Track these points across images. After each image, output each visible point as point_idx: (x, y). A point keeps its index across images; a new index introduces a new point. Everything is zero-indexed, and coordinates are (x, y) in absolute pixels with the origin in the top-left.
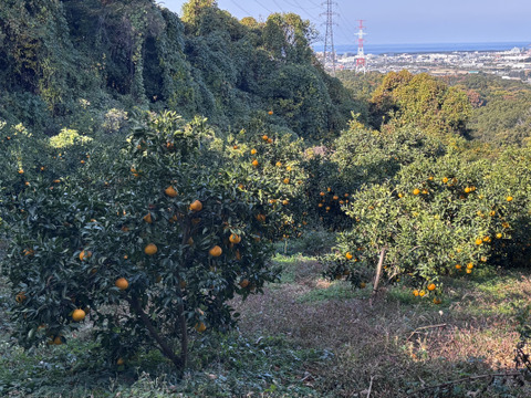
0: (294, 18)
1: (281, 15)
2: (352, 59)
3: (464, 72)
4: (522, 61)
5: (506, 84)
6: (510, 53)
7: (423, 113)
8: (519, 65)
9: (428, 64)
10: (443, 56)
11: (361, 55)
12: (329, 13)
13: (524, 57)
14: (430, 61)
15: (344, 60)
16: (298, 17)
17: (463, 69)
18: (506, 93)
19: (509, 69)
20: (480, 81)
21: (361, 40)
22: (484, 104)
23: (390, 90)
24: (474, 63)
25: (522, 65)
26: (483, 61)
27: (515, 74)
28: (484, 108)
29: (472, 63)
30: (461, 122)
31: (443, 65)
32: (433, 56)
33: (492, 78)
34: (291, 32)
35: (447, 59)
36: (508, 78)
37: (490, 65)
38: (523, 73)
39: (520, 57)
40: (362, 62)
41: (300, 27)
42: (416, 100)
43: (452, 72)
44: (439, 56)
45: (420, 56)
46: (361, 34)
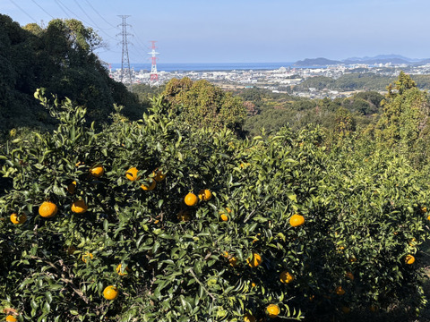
0: (76, 23)
1: (63, 20)
2: (147, 75)
3: (242, 87)
4: (288, 78)
5: (276, 97)
6: (278, 71)
7: (204, 116)
8: (286, 81)
9: (212, 80)
10: (224, 74)
11: (154, 71)
12: (124, 34)
13: (289, 75)
14: (214, 78)
15: (141, 76)
16: (80, 23)
17: (241, 84)
18: (276, 104)
19: (277, 84)
20: (255, 94)
21: (154, 59)
22: (259, 113)
23: (173, 95)
24: (249, 80)
25: (288, 81)
26: (256, 78)
27: (283, 89)
28: (259, 116)
29: (248, 80)
30: (237, 124)
31: (224, 81)
32: (215, 74)
33: (265, 92)
34: (73, 37)
35: (228, 76)
36: (278, 92)
37: (262, 81)
38: (289, 87)
39: (287, 75)
40: (156, 78)
41: (81, 32)
42: (197, 105)
43: (232, 87)
44: (221, 73)
45: (205, 74)
46: (153, 53)
